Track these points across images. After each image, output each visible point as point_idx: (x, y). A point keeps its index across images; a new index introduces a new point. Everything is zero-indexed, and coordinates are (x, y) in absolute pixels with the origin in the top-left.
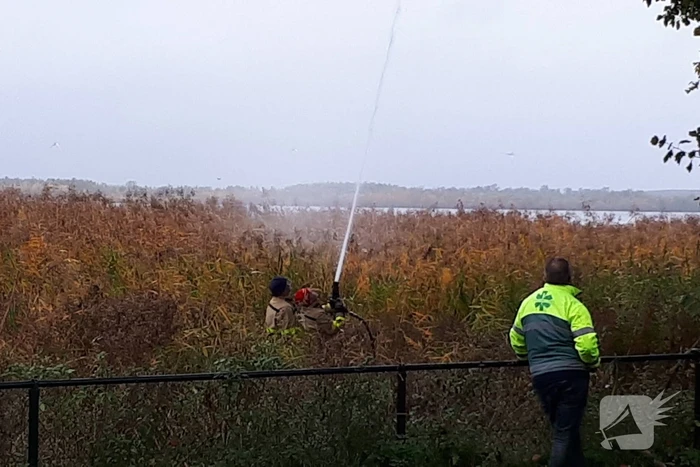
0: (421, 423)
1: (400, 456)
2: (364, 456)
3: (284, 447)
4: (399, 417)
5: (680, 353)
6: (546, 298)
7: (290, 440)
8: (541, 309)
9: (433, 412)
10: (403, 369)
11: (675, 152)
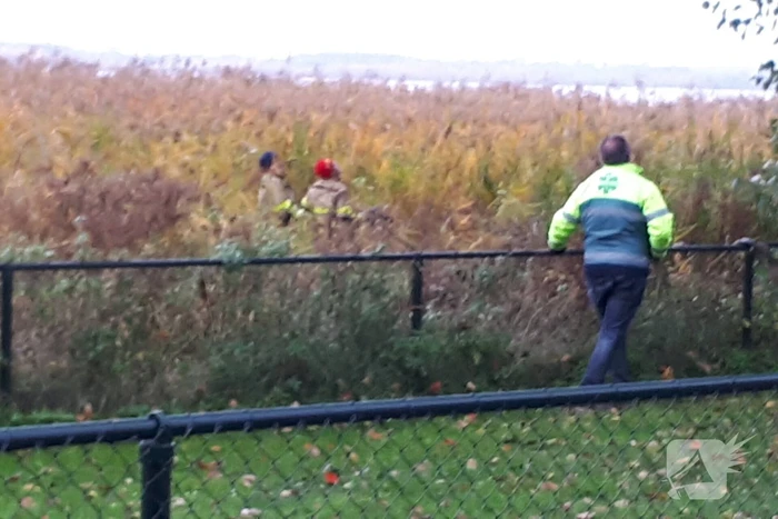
0: (439, 317)
1: (416, 354)
2: (375, 354)
3: (286, 342)
4: (414, 311)
5: (726, 244)
6: (611, 180)
7: (293, 336)
8: (606, 192)
9: (454, 306)
10: (420, 258)
11: (730, 19)
